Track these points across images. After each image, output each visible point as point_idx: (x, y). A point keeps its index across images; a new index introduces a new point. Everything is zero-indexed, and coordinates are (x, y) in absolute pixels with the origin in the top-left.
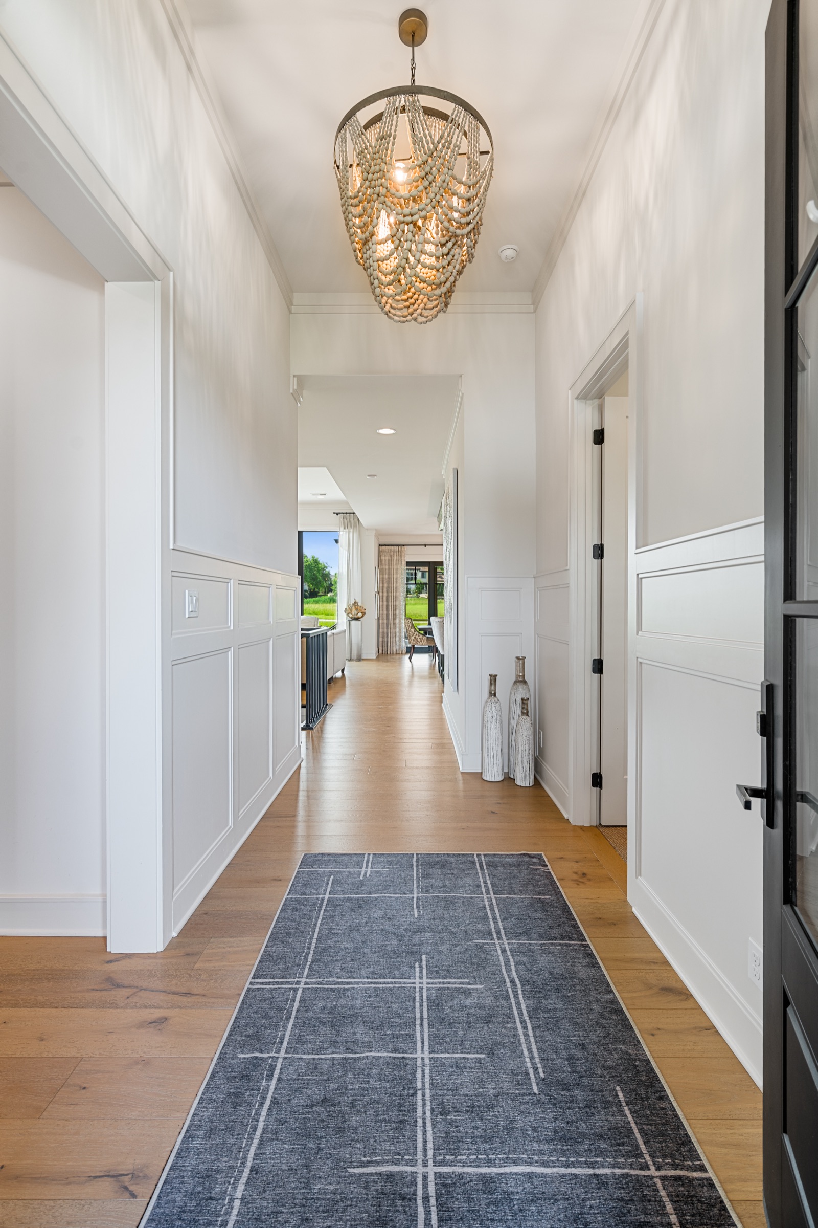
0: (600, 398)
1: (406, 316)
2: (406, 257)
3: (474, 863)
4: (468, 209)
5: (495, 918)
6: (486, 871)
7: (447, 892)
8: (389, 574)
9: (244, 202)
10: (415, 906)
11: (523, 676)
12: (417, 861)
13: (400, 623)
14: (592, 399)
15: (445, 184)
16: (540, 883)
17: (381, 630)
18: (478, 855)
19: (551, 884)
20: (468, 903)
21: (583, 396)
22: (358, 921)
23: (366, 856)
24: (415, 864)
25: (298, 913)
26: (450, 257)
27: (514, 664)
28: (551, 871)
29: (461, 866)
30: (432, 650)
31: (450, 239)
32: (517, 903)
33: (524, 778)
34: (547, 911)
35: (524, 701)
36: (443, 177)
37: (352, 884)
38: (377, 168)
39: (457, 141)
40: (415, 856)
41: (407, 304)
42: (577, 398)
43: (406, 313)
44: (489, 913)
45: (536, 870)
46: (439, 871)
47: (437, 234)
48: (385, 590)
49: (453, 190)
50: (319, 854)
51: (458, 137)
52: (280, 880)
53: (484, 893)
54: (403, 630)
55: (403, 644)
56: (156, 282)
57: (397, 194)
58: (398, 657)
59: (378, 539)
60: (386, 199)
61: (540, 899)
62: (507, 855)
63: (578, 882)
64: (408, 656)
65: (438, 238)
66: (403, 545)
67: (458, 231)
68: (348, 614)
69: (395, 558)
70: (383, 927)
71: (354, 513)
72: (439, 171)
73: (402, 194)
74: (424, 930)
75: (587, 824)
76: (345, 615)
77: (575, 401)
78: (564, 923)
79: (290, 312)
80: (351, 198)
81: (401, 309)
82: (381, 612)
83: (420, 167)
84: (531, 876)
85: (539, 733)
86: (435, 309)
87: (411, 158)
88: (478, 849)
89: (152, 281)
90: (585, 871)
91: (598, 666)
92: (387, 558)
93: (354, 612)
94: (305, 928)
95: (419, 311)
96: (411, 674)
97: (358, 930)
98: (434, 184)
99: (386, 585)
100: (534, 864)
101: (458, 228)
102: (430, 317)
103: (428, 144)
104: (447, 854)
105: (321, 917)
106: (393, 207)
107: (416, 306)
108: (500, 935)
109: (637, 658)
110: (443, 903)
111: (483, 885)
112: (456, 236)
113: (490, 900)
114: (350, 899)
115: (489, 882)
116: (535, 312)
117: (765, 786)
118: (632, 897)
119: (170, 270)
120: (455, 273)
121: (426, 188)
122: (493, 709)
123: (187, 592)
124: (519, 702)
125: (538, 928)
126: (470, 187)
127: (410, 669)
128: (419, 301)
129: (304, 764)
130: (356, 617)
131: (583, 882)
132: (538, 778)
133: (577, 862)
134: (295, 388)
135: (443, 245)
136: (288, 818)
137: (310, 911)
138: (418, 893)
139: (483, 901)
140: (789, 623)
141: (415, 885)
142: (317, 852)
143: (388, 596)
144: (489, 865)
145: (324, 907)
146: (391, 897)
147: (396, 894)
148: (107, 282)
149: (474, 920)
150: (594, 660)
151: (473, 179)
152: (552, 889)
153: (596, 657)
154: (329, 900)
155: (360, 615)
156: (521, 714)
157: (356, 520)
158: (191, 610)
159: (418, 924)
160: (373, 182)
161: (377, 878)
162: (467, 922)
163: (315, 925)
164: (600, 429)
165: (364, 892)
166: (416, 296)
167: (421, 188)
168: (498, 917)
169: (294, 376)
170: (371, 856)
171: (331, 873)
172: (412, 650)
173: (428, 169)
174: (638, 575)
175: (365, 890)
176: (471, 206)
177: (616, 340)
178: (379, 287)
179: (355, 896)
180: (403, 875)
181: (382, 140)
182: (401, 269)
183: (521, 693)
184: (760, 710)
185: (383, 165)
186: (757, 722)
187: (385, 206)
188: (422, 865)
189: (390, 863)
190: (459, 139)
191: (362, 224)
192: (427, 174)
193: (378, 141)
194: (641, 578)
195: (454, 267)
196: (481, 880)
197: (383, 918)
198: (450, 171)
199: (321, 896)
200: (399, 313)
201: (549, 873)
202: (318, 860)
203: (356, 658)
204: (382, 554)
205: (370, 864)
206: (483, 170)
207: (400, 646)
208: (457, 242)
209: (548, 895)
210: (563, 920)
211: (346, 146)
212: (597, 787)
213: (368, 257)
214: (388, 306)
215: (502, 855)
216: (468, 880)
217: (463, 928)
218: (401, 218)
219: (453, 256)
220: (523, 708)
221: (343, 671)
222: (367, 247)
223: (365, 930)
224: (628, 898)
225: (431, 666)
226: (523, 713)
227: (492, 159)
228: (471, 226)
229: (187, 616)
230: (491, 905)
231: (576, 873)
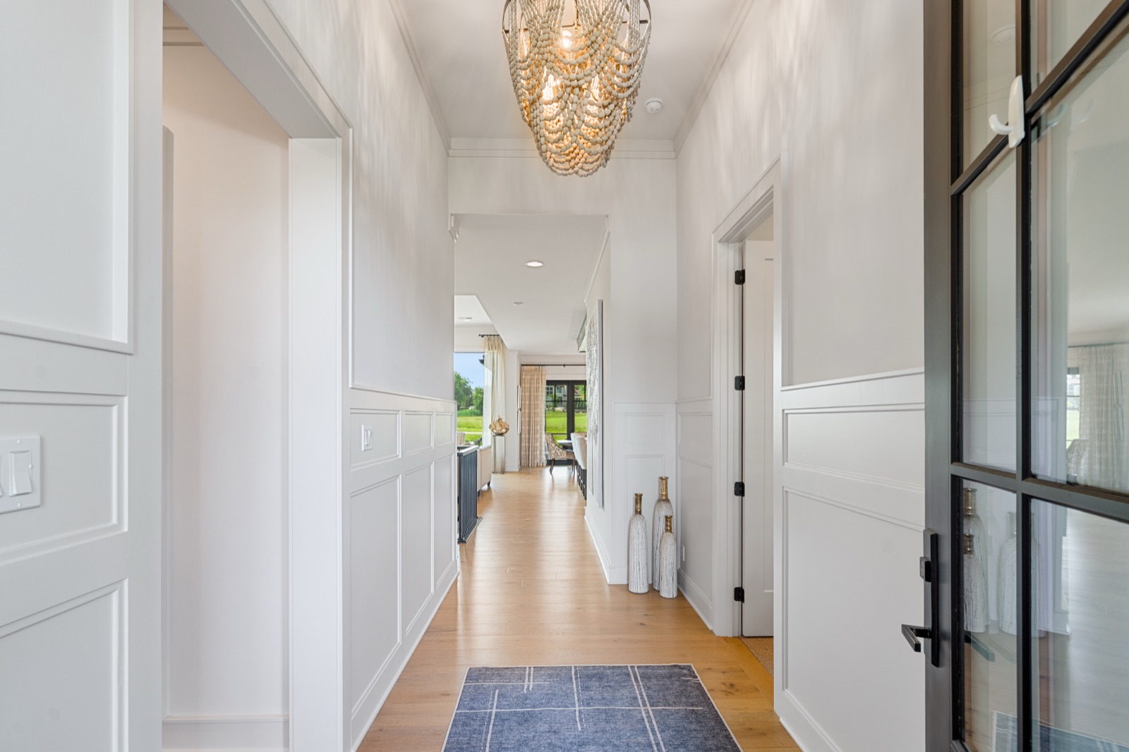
0: (742, 241)
1: (568, 170)
2: (571, 118)
3: (628, 675)
4: (629, 75)
5: (653, 730)
6: (641, 684)
7: (606, 705)
8: (530, 392)
9: (411, 57)
10: (578, 719)
11: (666, 495)
12: (576, 674)
13: (541, 437)
14: (733, 242)
15: (609, 52)
16: (691, 694)
17: (523, 444)
18: (632, 667)
19: (703, 695)
20: (627, 715)
21: (726, 240)
22: (525, 735)
23: (527, 669)
24: (573, 677)
25: (468, 728)
26: (611, 118)
27: (657, 483)
28: (701, 682)
29: (617, 678)
30: (571, 462)
31: (612, 100)
32: (672, 714)
33: (668, 590)
34: (701, 722)
35: (668, 519)
36: (607, 46)
37: (517, 697)
38: (546, 36)
39: (620, 12)
40: (573, 668)
41: (569, 158)
42: (720, 241)
43: (568, 167)
44: (647, 725)
45: (688, 681)
46: (597, 684)
47: (600, 97)
48: (527, 407)
49: (616, 58)
50: (483, 668)
51: (621, 9)
52: (448, 695)
53: (641, 705)
54: (544, 444)
55: (544, 457)
56: (338, 138)
57: (564, 60)
58: (539, 469)
59: (520, 360)
60: (554, 64)
61: (693, 710)
62: (659, 666)
63: (727, 693)
64: (549, 468)
65: (601, 101)
66: (544, 365)
67: (621, 95)
68: (492, 430)
69: (536, 377)
70: (549, 741)
71: (498, 335)
72: (604, 40)
73: (569, 60)
74: (588, 744)
75: (730, 635)
76: (490, 431)
77: (718, 244)
78: (718, 734)
79: (448, 156)
80: (520, 62)
81: (563, 163)
82: (523, 428)
83: (586, 36)
84: (683, 688)
85: (682, 548)
86: (595, 164)
87: (574, 25)
88: (632, 660)
89: (334, 138)
90: (732, 681)
91: (740, 489)
92: (529, 377)
93: (498, 428)
94: (476, 743)
95: (580, 165)
96: (551, 486)
97: (527, 744)
98: (598, 51)
99: (527, 402)
100: (685, 675)
101: (619, 91)
102: (591, 171)
103: (594, 15)
104: (603, 667)
105: (490, 732)
106: (560, 72)
107: (577, 160)
108: (660, 747)
109: (783, 487)
110: (604, 716)
111: (639, 697)
112: (617, 99)
113: (647, 712)
114: (516, 713)
115: (644, 694)
116: (676, 158)
117: (929, 626)
118: (778, 708)
119: (350, 127)
120: (616, 131)
121: (591, 56)
122: (638, 527)
123: (363, 426)
124: (663, 520)
125: (694, 739)
126: (631, 55)
127: (551, 482)
128: (580, 156)
129: (459, 578)
130: (500, 432)
131: (731, 693)
132: (681, 589)
133: (724, 673)
134: (452, 225)
135: (604, 107)
136: (451, 632)
137: (480, 726)
138: (579, 706)
139: (641, 713)
140: (956, 481)
141: (576, 699)
142: (481, 666)
143: (530, 413)
144: (643, 677)
145: (492, 722)
146: (554, 711)
147: (559, 707)
148: (291, 138)
149: (635, 733)
150: (736, 483)
151: (634, 48)
152: (703, 700)
153: (738, 480)
154: (496, 715)
155: (504, 431)
156: (664, 530)
157: (500, 341)
158: (366, 444)
159: (583, 737)
160: (542, 49)
161: (540, 692)
162: (628, 734)
163: (486, 740)
164: (741, 269)
165: (529, 706)
166: (577, 151)
167: (587, 55)
168: (656, 729)
169: (452, 215)
170: (532, 669)
171: (496, 688)
172: (552, 463)
173: (593, 38)
174: (783, 410)
175: (530, 704)
176: (632, 72)
177: (760, 192)
178: (545, 144)
179: (520, 710)
180: (564, 688)
181: (550, 11)
182: (566, 129)
183: (664, 511)
184: (923, 556)
185: (552, 33)
186: (921, 568)
187: (552, 71)
188: (580, 678)
189: (551, 676)
190: (622, 11)
191: (530, 86)
192: (592, 43)
193: (547, 11)
194: (787, 414)
195: (615, 127)
196: (637, 692)
197: (549, 732)
198: (614, 40)
199: (489, 711)
200: (561, 166)
201: (700, 684)
202: (483, 674)
203: (500, 470)
204: (524, 373)
205: (531, 678)
206: (642, 38)
207: (541, 459)
208: (618, 104)
209: (700, 706)
210: (717, 731)
211: (516, 14)
212: (739, 600)
213: (535, 116)
214: (552, 159)
215: (654, 667)
216: (625, 692)
217: (624, 741)
218: (568, 82)
219: (615, 117)
220: (667, 525)
221: (489, 484)
222: (535, 108)
223: (533, 744)
224: (775, 708)
225: (570, 478)
226: (667, 530)
227: (650, 28)
228: (631, 90)
229: (363, 450)
230: (649, 717)
231: (724, 684)
